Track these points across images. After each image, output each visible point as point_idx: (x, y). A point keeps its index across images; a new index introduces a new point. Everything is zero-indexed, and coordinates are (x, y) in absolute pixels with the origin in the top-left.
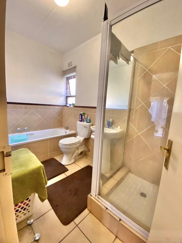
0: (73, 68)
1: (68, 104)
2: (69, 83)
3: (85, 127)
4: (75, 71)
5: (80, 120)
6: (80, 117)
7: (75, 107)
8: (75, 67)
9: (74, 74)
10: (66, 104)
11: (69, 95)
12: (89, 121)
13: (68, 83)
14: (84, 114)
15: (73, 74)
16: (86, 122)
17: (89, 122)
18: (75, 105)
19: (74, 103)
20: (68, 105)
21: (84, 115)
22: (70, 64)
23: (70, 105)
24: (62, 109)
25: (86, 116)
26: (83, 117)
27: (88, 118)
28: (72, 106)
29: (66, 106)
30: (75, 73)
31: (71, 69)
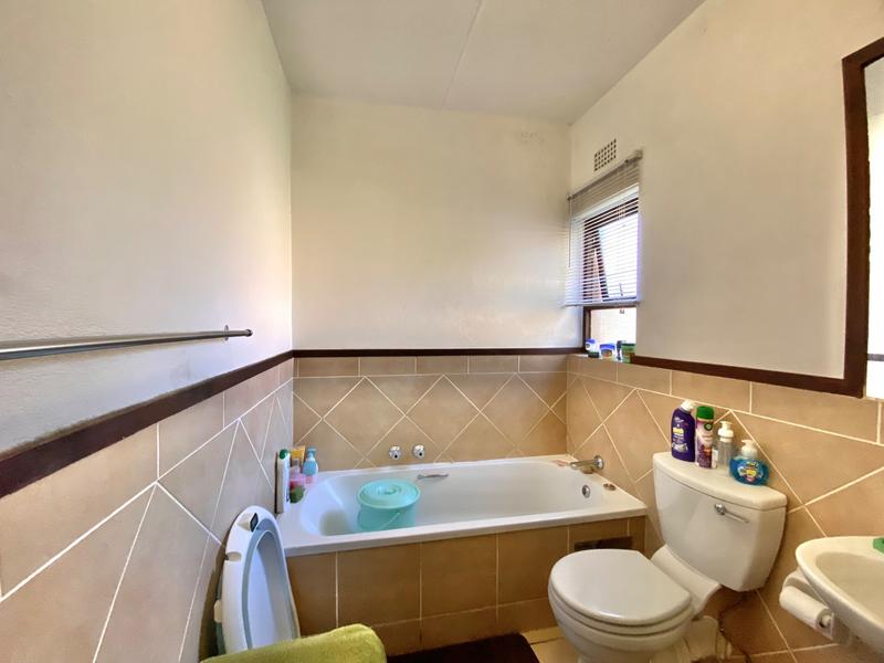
0: (621, 168)
1: (593, 342)
2: (597, 245)
3: (723, 512)
4: (634, 179)
5: (679, 447)
6: (679, 432)
7: (637, 360)
8: (634, 161)
9: (630, 193)
10: (584, 341)
11: (600, 300)
12: (752, 473)
13: (592, 245)
14: (707, 413)
15: (622, 196)
16: (726, 470)
17: (757, 482)
18: (639, 353)
19: (631, 338)
20: (593, 348)
21: (713, 428)
22: (601, 158)
23: (607, 349)
24: (563, 367)
25: (725, 432)
26: (700, 433)
27: (748, 449)
28: (615, 353)
29: (583, 350)
30: (637, 189)
31: (614, 172)
